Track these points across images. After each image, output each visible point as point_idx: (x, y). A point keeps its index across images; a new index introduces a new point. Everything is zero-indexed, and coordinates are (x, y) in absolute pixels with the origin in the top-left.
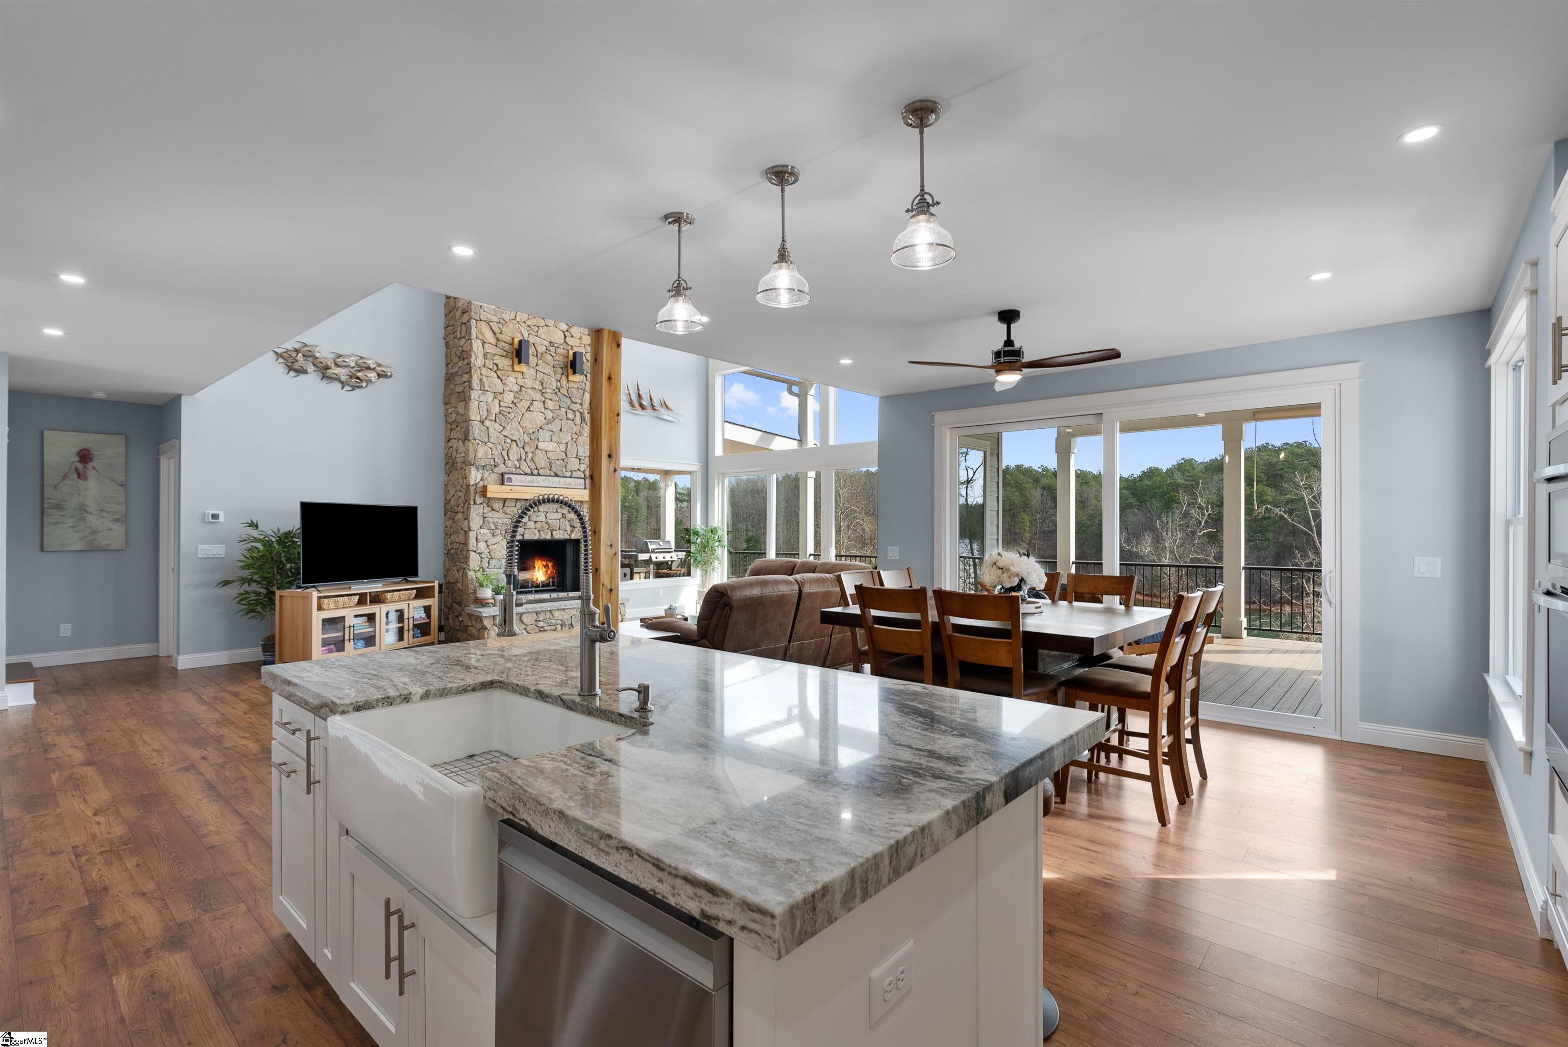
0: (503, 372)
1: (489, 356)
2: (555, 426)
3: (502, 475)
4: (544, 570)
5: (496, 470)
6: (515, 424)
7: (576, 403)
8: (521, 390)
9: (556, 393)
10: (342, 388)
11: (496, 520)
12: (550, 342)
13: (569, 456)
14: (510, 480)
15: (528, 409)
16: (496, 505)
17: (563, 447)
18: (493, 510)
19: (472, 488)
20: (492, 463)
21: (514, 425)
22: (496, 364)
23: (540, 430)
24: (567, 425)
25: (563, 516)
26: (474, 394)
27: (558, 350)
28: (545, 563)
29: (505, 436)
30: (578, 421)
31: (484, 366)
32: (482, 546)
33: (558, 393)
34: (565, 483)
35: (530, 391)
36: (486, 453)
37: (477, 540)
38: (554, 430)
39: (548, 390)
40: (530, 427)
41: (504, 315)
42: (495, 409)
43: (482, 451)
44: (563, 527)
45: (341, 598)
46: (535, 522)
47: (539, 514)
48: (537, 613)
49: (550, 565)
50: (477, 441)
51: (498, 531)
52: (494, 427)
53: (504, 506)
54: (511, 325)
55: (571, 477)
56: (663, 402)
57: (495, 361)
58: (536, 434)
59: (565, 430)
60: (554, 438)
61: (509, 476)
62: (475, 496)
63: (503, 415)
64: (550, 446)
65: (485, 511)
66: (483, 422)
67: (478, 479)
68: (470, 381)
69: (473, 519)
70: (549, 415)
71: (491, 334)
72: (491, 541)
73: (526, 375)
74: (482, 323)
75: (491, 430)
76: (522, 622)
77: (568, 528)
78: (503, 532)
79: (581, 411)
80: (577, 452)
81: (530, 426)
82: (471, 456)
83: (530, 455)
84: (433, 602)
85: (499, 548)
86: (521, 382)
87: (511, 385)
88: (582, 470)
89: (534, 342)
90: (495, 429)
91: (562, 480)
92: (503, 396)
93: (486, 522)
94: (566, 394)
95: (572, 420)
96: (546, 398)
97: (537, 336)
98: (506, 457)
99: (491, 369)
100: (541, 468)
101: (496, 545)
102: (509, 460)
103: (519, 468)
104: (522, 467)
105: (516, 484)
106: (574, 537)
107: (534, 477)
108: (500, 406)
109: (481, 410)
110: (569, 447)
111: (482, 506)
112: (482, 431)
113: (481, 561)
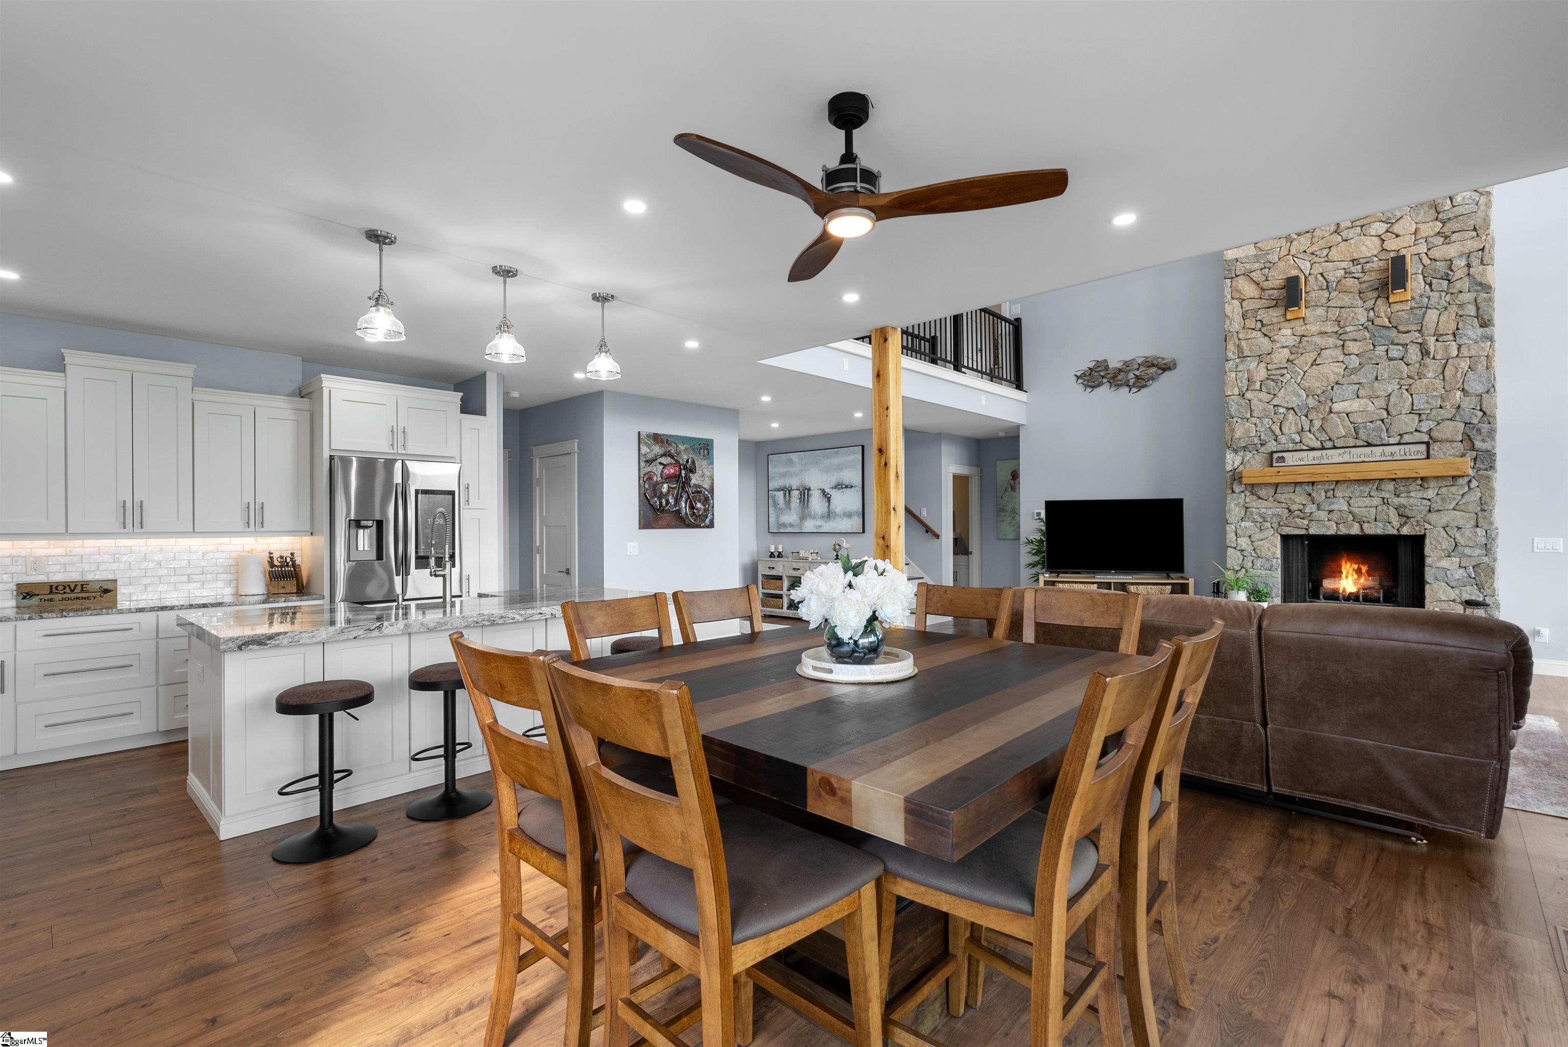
0: (1269, 327)
1: (1250, 315)
2: (1364, 375)
3: (1272, 454)
4: (1355, 576)
5: (1263, 449)
6: (1292, 387)
7: (1408, 332)
8: (1300, 342)
9: (1366, 328)
11: (1263, 510)
12: (1353, 261)
13: (1396, 413)
14: (1282, 459)
15: (1314, 363)
16: (1263, 492)
17: (1381, 403)
18: (1260, 498)
19: (1228, 475)
20: (1256, 441)
21: (1291, 389)
22: (1260, 320)
23: (1337, 386)
24: (1385, 369)
25: (1385, 501)
26: (1230, 365)
27: (1368, 266)
28: (1356, 567)
29: (1276, 406)
30: (1414, 354)
31: (1243, 328)
32: (1244, 542)
33: (1371, 327)
34: (1383, 454)
35: (1316, 339)
36: (1247, 431)
37: (1236, 535)
38: (1363, 381)
39: (1351, 328)
40: (1317, 385)
41: (1269, 257)
42: (1262, 373)
43: (1242, 429)
44: (1382, 517)
45: (1077, 585)
46: (1330, 511)
47: (1336, 500)
49: (1364, 569)
50: (1235, 419)
51: (1269, 525)
52: (1258, 399)
53: (1275, 493)
54: (1281, 265)
55: (1399, 444)
57: (1259, 317)
58: (1329, 393)
59: (1386, 376)
60: (1362, 393)
61: (1280, 455)
62: (1232, 484)
64: (1355, 405)
65: (1248, 500)
66: (1243, 395)
67: (1237, 464)
68: (1227, 351)
69: (1230, 510)
70: (1354, 361)
71: (1254, 286)
72: (1257, 536)
73: (1310, 319)
74: (1238, 278)
75: (1255, 402)
77: (1395, 519)
78: (1275, 526)
79: (1420, 341)
80: (1414, 404)
81: (1317, 384)
82: (1228, 437)
83: (1317, 424)
85: (1267, 545)
86: (1300, 330)
87: (1283, 339)
88: (1425, 430)
89: (1321, 271)
90: (1260, 400)
91: (1377, 450)
92: (1273, 356)
93: (1248, 513)
94: (1388, 324)
95: (1402, 359)
96: (1345, 341)
97: (1327, 261)
98: (1278, 432)
99: (1253, 329)
100: (1339, 438)
101: (1264, 541)
102: (1282, 434)
103: (1301, 442)
104: (1304, 441)
105: (1291, 463)
106: (1405, 531)
107: (1324, 452)
108: (1268, 370)
109: (1238, 381)
110: (1392, 399)
111: (1243, 494)
112: (1241, 406)
113: (1243, 560)
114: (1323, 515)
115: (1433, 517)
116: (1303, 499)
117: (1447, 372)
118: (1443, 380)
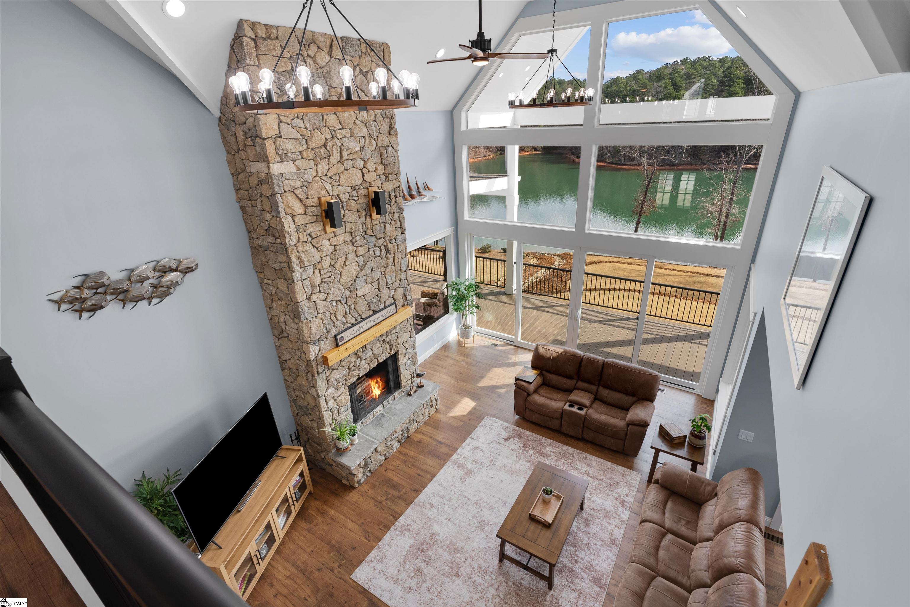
0: (317, 239)
1: (301, 230)
2: (367, 269)
3: (335, 337)
4: (378, 385)
5: (329, 336)
6: (337, 285)
7: (380, 238)
8: (335, 250)
10: (149, 305)
11: (337, 376)
12: (352, 187)
13: (382, 289)
14: (342, 338)
15: (345, 265)
17: (376, 285)
18: (333, 369)
19: (314, 364)
20: (325, 331)
21: (336, 287)
22: (309, 234)
23: (357, 279)
24: (377, 263)
25: (384, 341)
26: (297, 276)
27: (360, 192)
29: (330, 301)
30: (384, 252)
31: (299, 241)
32: (331, 404)
33: (365, 236)
34: (382, 316)
35: (343, 247)
36: (318, 326)
37: (326, 402)
38: (367, 273)
39: (358, 238)
41: (306, 176)
42: (318, 280)
43: (315, 325)
44: (384, 350)
46: (365, 359)
48: (386, 439)
50: (309, 319)
51: (341, 384)
52: (320, 298)
54: (314, 184)
55: (385, 307)
56: (425, 185)
57: (308, 232)
58: (354, 284)
59: (375, 268)
60: (369, 280)
61: (340, 336)
62: (317, 369)
63: (325, 282)
64: (366, 289)
65: (328, 375)
66: (309, 298)
67: (317, 352)
68: (289, 262)
70: (361, 260)
71: (298, 202)
72: (337, 395)
73: (338, 232)
74: (287, 194)
75: (318, 301)
77: (388, 349)
78: (344, 382)
79: (385, 244)
80: (387, 283)
81: (348, 280)
82: (307, 335)
83: (353, 306)
84: (302, 466)
85: (344, 397)
86: (334, 241)
87: (326, 249)
88: (392, 296)
89: (337, 193)
90: (321, 300)
91: (379, 314)
92: (323, 264)
93: (330, 383)
94: (372, 234)
95: (380, 256)
96: (356, 246)
97: (338, 185)
98: (335, 320)
99: (306, 242)
100: (363, 313)
101: (341, 396)
102: (337, 320)
103: (347, 323)
104: (348, 321)
105: (347, 340)
106: (392, 353)
107: (360, 325)
108: (321, 275)
109: (305, 288)
110: (380, 282)
111: (324, 372)
112: (311, 307)
113: (333, 414)
114: (363, 363)
115: (399, 341)
116: (353, 358)
117: (396, 261)
118: (395, 266)
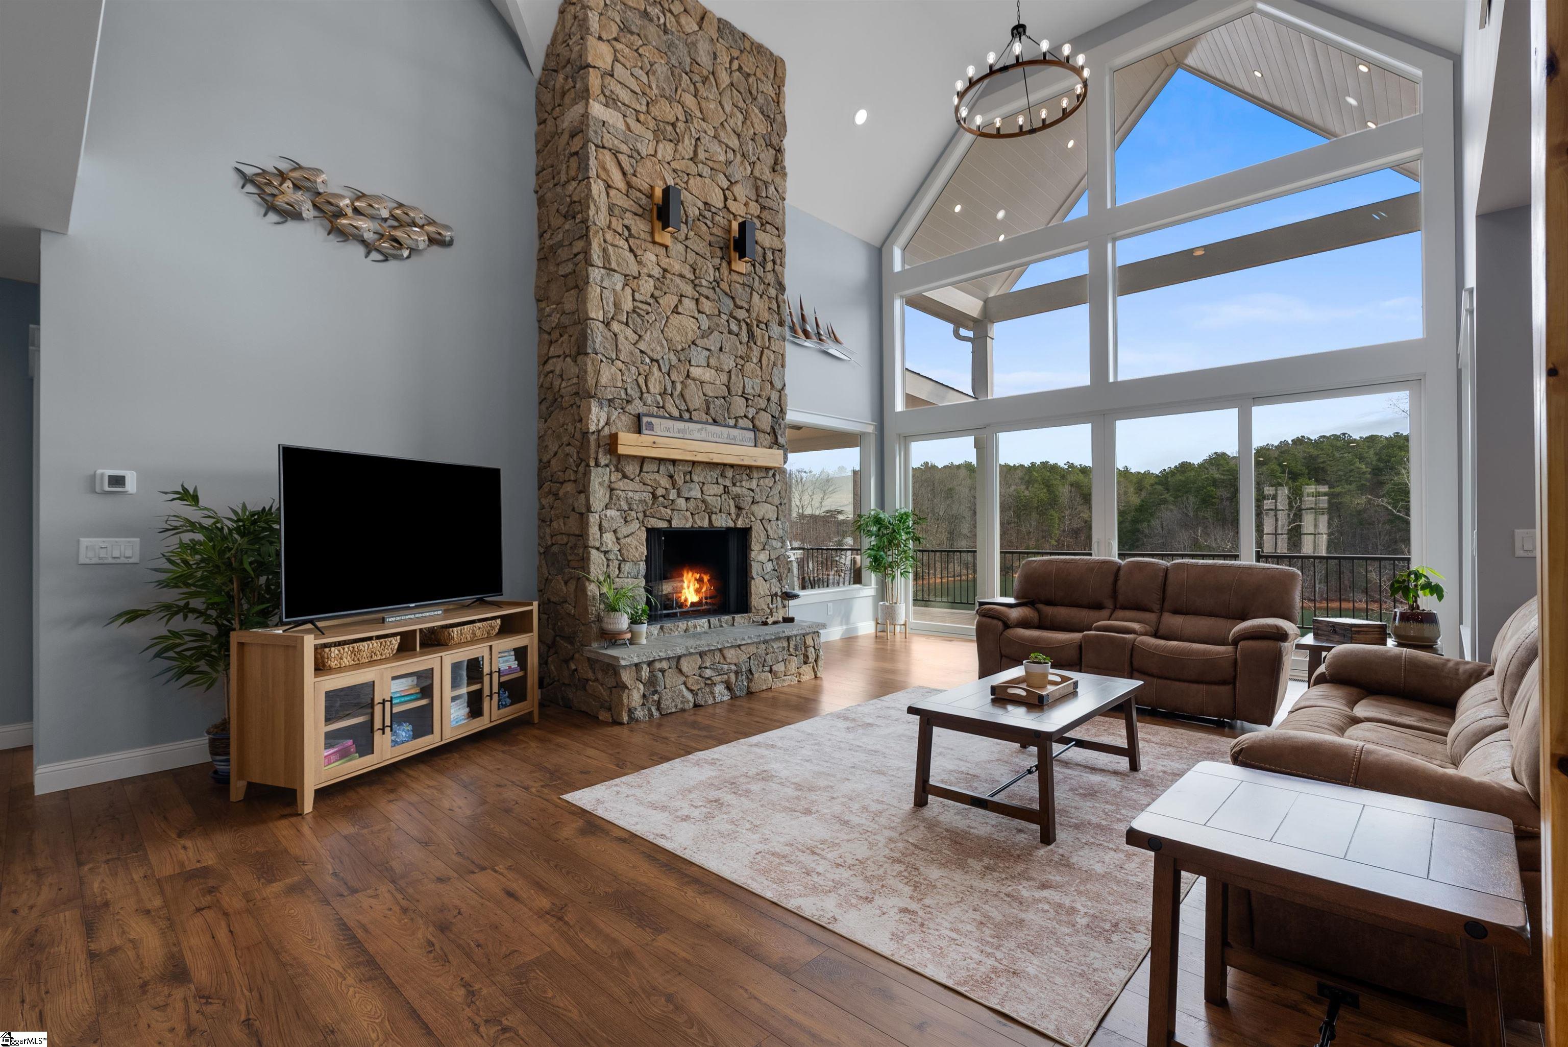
0: (637, 241)
1: (617, 211)
2: (713, 342)
3: (639, 417)
4: (697, 584)
5: (629, 408)
7: (741, 308)
8: (664, 277)
9: (713, 288)
10: (366, 257)
11: (630, 494)
12: (705, 204)
13: (734, 393)
14: (650, 426)
15: (675, 311)
16: (630, 469)
17: (724, 378)
18: (625, 476)
19: (593, 438)
20: (624, 396)
21: (655, 334)
22: (627, 227)
23: (693, 347)
24: (730, 342)
25: (726, 490)
26: (595, 274)
27: (717, 218)
29: (641, 352)
30: (744, 333)
31: (609, 227)
32: (609, 540)
33: (717, 289)
34: (728, 436)
35: (678, 280)
36: (613, 379)
37: (600, 529)
38: (712, 348)
39: (704, 283)
40: (679, 341)
41: (639, 145)
42: (627, 304)
43: (607, 373)
44: (725, 508)
45: (365, 644)
46: (687, 499)
47: (692, 485)
48: (702, 654)
49: (706, 577)
50: (600, 356)
51: (634, 514)
52: (626, 335)
53: (641, 471)
54: (648, 164)
55: (735, 426)
57: (626, 222)
58: (687, 352)
59: (727, 349)
60: (713, 362)
61: (649, 419)
62: (597, 453)
63: (639, 315)
64: (707, 375)
65: (613, 479)
66: (608, 323)
67: (602, 423)
68: (586, 252)
69: (595, 491)
70: (705, 323)
71: (620, 174)
72: (624, 531)
73: (673, 253)
74: (606, 151)
75: (621, 338)
76: (680, 671)
77: (733, 510)
78: (641, 516)
79: (748, 321)
80: (744, 387)
81: (678, 339)
82: (591, 381)
83: (679, 387)
84: (528, 640)
85: (634, 543)
86: (665, 262)
87: (649, 264)
88: (750, 417)
90: (626, 338)
91: (724, 430)
92: (640, 284)
93: (614, 497)
94: (729, 293)
95: (737, 335)
96: (700, 294)
97: (685, 189)
98: (644, 388)
99: (620, 235)
100: (695, 410)
101: (630, 538)
102: (648, 392)
103: (663, 407)
104: (667, 405)
105: (659, 433)
106: (740, 524)
107: (686, 424)
108: (634, 300)
109: (605, 303)
110: (733, 377)
111: (608, 469)
112: (607, 339)
113: (608, 566)
114: (681, 502)
115: (755, 508)
116: (665, 482)
117: (763, 362)
118: (761, 368)
